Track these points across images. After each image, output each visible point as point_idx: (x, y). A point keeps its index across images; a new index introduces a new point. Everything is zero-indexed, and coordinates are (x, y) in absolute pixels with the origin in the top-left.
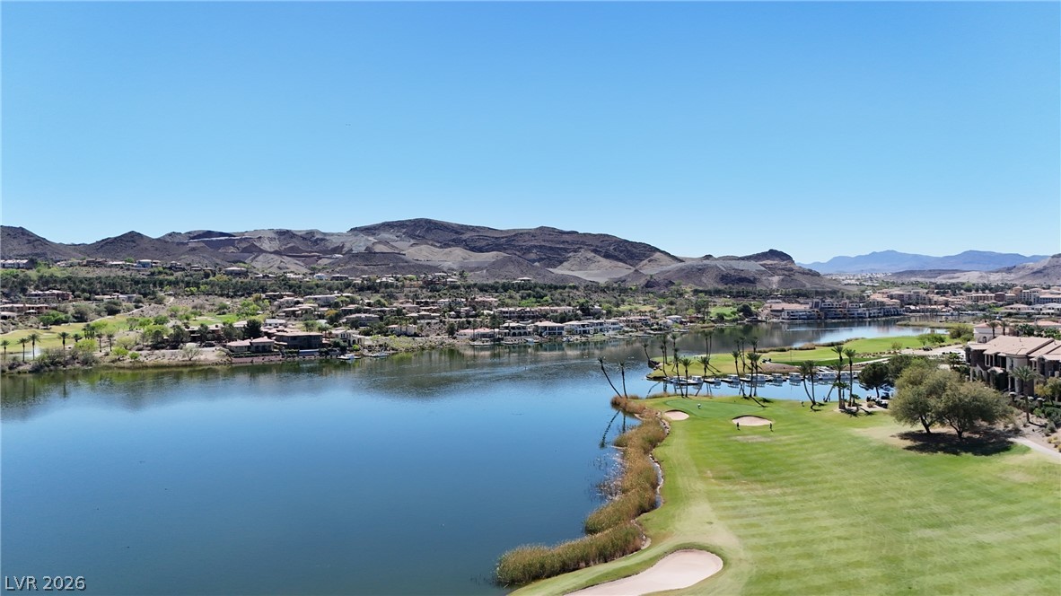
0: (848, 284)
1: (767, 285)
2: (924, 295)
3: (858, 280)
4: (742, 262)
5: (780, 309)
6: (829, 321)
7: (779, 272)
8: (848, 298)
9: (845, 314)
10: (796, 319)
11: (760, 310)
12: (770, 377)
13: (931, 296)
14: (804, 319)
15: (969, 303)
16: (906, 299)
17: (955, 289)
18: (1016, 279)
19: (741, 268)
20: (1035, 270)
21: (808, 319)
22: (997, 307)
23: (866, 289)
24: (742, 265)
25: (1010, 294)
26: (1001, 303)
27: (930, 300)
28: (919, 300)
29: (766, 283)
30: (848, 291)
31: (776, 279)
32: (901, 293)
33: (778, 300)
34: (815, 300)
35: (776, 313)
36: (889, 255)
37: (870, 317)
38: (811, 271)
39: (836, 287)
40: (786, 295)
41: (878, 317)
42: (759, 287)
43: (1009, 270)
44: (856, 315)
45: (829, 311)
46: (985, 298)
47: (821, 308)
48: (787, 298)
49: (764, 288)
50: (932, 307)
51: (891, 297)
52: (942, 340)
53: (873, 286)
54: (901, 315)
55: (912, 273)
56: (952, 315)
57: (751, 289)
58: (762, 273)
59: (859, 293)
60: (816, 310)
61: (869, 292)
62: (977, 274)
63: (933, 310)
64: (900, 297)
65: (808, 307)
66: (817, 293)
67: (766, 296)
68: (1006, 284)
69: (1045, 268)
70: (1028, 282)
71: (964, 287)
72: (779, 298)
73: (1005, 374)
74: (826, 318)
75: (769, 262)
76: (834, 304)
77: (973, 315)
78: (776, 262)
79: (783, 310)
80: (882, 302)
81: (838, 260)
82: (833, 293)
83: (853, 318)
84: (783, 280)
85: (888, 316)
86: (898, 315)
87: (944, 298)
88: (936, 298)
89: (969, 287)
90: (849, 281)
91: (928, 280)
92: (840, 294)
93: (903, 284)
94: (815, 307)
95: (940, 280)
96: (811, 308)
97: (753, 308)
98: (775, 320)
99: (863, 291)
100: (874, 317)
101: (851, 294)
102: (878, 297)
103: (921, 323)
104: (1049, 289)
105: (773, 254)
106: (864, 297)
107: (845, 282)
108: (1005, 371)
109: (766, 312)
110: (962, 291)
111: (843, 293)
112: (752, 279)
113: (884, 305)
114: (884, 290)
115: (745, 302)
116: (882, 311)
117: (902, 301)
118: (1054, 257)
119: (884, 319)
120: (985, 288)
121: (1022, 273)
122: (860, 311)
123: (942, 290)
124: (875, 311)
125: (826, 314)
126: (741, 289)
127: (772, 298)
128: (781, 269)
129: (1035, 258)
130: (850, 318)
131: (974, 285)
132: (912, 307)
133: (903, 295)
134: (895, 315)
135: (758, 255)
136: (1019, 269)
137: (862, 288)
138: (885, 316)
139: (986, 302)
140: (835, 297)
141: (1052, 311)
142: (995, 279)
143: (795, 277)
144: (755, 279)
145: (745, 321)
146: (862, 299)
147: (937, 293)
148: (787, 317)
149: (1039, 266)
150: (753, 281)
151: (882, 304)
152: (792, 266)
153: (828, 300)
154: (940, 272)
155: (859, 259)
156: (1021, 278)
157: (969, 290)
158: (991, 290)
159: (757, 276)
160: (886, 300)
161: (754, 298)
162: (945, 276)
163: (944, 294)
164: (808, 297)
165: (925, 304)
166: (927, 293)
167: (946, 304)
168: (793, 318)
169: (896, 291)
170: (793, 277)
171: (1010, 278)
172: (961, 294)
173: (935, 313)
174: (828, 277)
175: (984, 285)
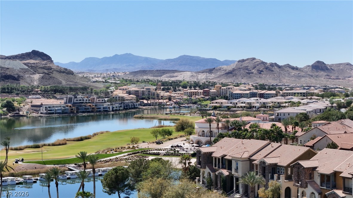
0: (96, 82)
1: (30, 82)
2: (154, 91)
3: (104, 77)
4: (8, 61)
5: (39, 104)
6: (80, 114)
7: (41, 71)
8: (96, 93)
9: (93, 108)
10: (53, 113)
11: (22, 105)
12: (21, 179)
13: (158, 92)
14: (59, 113)
15: (185, 97)
16: (140, 95)
17: (175, 86)
18: (215, 78)
19: (7, 67)
20: (227, 71)
21: (63, 113)
22: (205, 100)
23: (110, 86)
24: (8, 64)
25: (213, 90)
26: (207, 97)
27: (158, 95)
28: (150, 96)
29: (28, 80)
30: (96, 87)
31: (37, 76)
32: (136, 89)
33: (38, 96)
34: (69, 96)
35: (36, 108)
36: (127, 58)
37: (113, 111)
38: (66, 69)
39: (86, 84)
40: (46, 91)
41: (119, 110)
42: (23, 84)
43: (211, 71)
44: (102, 109)
45: (80, 106)
46: (196, 94)
47: (74, 103)
48: (46, 93)
49: (26, 85)
50: (160, 101)
51: (129, 93)
52: (169, 133)
53: (115, 83)
54: (137, 108)
55: (144, 72)
56: (174, 108)
57: (15, 85)
58: (25, 71)
59: (105, 89)
60: (70, 105)
61: (112, 88)
62: (189, 74)
63: (160, 104)
64: (136, 93)
65: (63, 102)
66: (71, 89)
67: (28, 92)
68: (210, 82)
69: (234, 70)
70: (224, 81)
71: (182, 84)
72: (39, 94)
73: (231, 177)
74: (77, 112)
75: (32, 61)
76: (85, 99)
77: (189, 107)
78: (37, 61)
79: (41, 105)
80: (122, 97)
81: (88, 61)
82: (84, 89)
83: (100, 111)
84: (43, 78)
85: (126, 109)
86: (135, 108)
87: (168, 94)
88: (162, 93)
89: (185, 84)
90: (97, 79)
91: (156, 78)
92: (89, 90)
93: (138, 81)
94: (69, 102)
95: (165, 78)
96: (66, 103)
97: (16, 104)
98: (35, 115)
99: (108, 88)
100: (116, 110)
101: (98, 90)
102: (119, 93)
103: (152, 116)
104: (238, 86)
105: (35, 54)
106: (108, 93)
107: (94, 80)
108: (230, 173)
109: (27, 107)
110: (180, 88)
111: (92, 90)
112: (16, 76)
113: (124, 100)
114: (124, 87)
115: (9, 98)
116: (123, 105)
117: (137, 96)
118: (239, 61)
119: (124, 112)
120: (196, 85)
121: (219, 73)
122: (105, 105)
123: (166, 86)
124: (117, 105)
125: (78, 109)
126: (6, 86)
127: (33, 94)
128: (42, 68)
129: (227, 62)
130: (97, 112)
131: (188, 82)
132: (145, 102)
133: (138, 91)
134: (132, 108)
135: (23, 55)
136: (217, 70)
137: (107, 85)
138: (125, 109)
139: (197, 97)
140: (86, 92)
141: (244, 105)
142: (202, 78)
143: (53, 75)
144: (19, 76)
145: (8, 116)
146: (107, 94)
147: (163, 90)
148: (45, 112)
149: (229, 68)
150: (16, 79)
151: (122, 99)
152: (51, 65)
153: (80, 96)
154: (164, 72)
155: (106, 60)
156: (218, 77)
157: (185, 87)
158: (201, 87)
159: (21, 74)
160: (125, 95)
161: (17, 94)
162: (168, 75)
163: (167, 90)
164: (63, 93)
165: (154, 99)
166: (156, 90)
167: (170, 99)
168: (50, 112)
169: (133, 88)
170: (52, 75)
171: (212, 77)
172: (180, 90)
173: (162, 107)
174: (80, 75)
175: (195, 82)
